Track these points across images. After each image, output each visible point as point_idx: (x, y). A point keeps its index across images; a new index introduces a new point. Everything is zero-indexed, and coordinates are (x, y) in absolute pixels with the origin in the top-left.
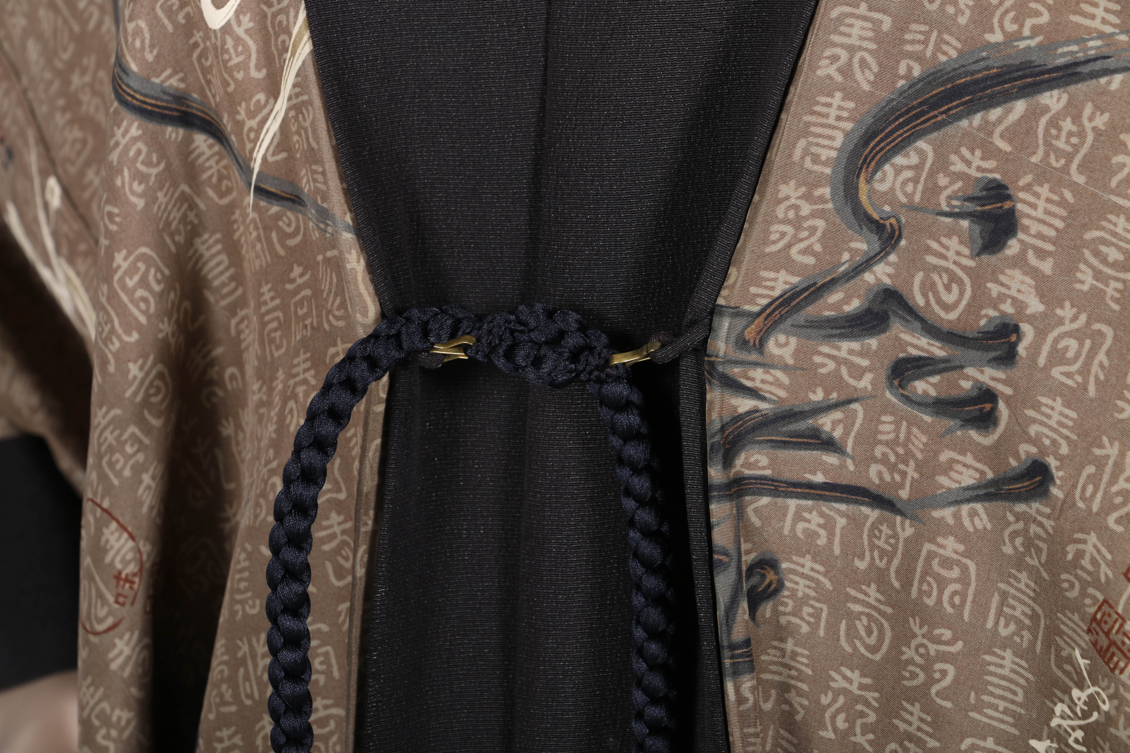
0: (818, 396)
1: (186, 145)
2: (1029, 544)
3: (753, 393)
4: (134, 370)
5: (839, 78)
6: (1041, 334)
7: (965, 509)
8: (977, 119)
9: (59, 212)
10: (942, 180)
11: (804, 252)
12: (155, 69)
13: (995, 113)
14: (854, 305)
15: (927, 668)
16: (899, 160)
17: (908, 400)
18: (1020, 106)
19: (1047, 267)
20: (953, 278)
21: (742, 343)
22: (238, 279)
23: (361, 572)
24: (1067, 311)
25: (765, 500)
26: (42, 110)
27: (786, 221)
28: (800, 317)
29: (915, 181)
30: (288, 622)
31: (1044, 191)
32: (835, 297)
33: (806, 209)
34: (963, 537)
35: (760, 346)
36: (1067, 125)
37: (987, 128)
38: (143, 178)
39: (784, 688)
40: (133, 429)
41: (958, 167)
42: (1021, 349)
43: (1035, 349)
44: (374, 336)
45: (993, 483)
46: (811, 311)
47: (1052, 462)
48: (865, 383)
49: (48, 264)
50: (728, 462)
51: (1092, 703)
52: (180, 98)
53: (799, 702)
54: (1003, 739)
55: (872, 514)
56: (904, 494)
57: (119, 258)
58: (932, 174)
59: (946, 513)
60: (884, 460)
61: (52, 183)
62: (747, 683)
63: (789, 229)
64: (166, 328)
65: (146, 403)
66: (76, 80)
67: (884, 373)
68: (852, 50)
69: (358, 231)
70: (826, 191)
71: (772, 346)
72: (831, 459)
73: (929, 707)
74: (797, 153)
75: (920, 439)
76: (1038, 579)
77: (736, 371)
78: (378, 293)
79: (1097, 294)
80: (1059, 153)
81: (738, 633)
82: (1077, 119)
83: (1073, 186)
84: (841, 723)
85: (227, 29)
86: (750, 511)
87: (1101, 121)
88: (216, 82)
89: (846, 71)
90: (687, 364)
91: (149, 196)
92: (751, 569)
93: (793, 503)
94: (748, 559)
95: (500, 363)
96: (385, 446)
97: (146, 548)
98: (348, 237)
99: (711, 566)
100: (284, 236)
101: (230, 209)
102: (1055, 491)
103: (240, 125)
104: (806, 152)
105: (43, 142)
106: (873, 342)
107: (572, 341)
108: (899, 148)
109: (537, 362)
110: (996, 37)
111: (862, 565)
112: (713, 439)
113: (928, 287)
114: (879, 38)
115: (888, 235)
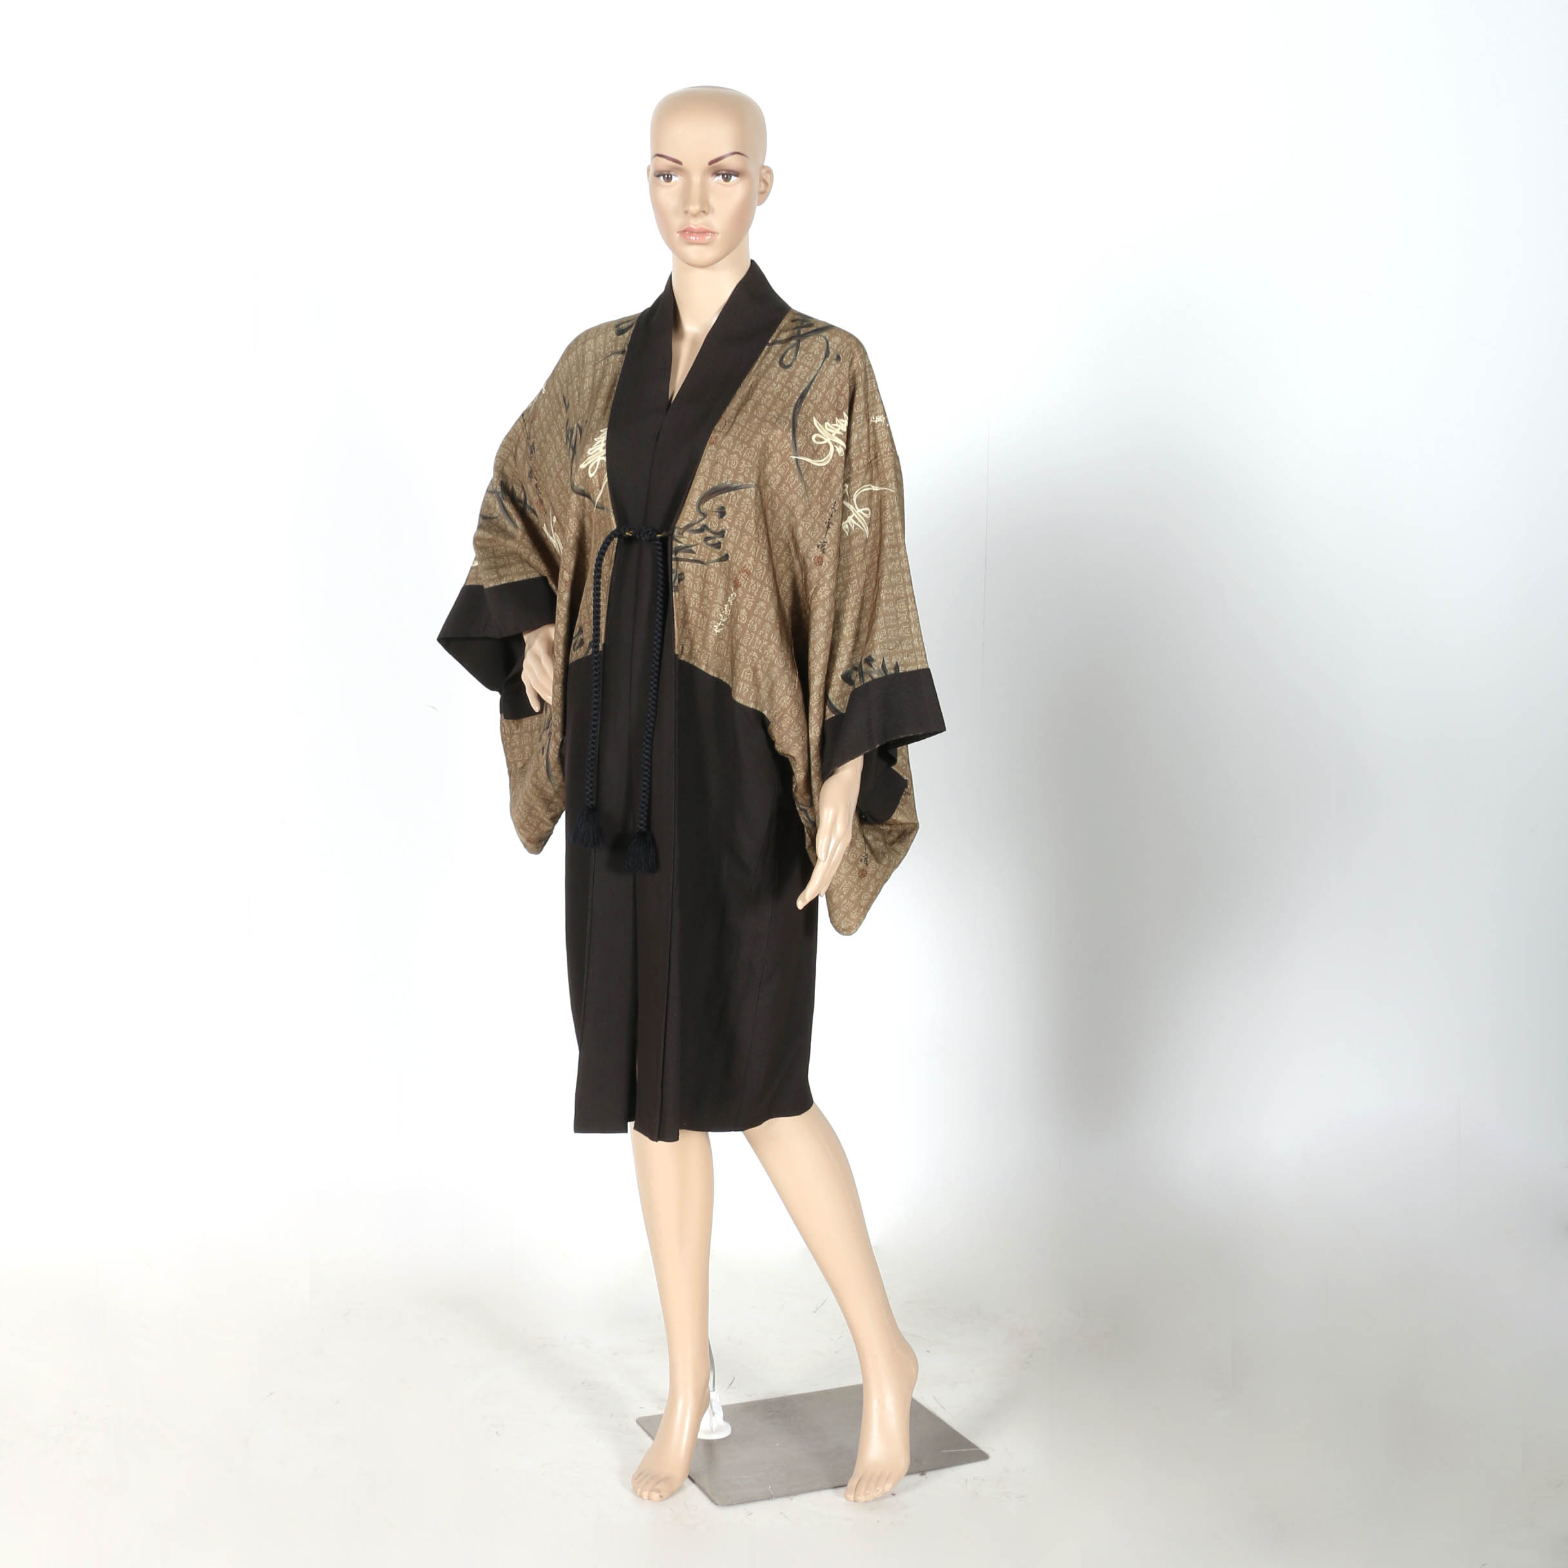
0: (692, 543)
1: (584, 500)
2: (725, 569)
3: (681, 542)
4: (571, 541)
6: (728, 532)
7: (715, 564)
8: (720, 496)
10: (714, 506)
11: (690, 518)
12: (578, 485)
13: (723, 495)
14: (698, 528)
15: (708, 591)
16: (707, 502)
17: (707, 544)
18: (727, 494)
19: (730, 521)
20: (715, 523)
21: (679, 533)
22: (591, 526)
23: (610, 574)
24: (732, 528)
25: (682, 563)
26: (553, 503)
27: (687, 512)
28: (689, 529)
29: (710, 506)
30: (597, 580)
31: (730, 508)
32: (696, 526)
33: (691, 510)
34: (715, 568)
35: (682, 534)
36: (735, 497)
37: (722, 497)
38: (576, 505)
39: (684, 597)
40: (570, 553)
41: (717, 503)
42: (725, 535)
43: (727, 535)
44: (615, 530)
45: (721, 559)
46: (691, 528)
47: (729, 554)
48: (700, 541)
49: (552, 535)
50: (676, 554)
51: (734, 596)
52: (583, 491)
53: (687, 600)
54: (720, 605)
55: (700, 565)
56: (706, 561)
57: (570, 520)
58: (712, 505)
59: (712, 564)
60: (702, 555)
61: (555, 517)
62: (677, 594)
63: (688, 514)
64: (577, 534)
65: (573, 548)
66: (561, 496)
67: (703, 539)
68: (700, 483)
69: (614, 512)
70: (695, 507)
71: (684, 534)
72: (694, 555)
73: (708, 600)
74: (690, 501)
75: (708, 551)
76: (726, 575)
77: (678, 538)
78: (617, 524)
79: (738, 526)
80: (733, 502)
81: (676, 585)
83: (735, 508)
84: (694, 603)
85: (593, 477)
86: (680, 564)
87: (740, 497)
88: (590, 487)
89: (699, 487)
90: (670, 537)
91: (576, 508)
92: (679, 575)
93: (687, 563)
94: (678, 573)
95: (638, 537)
96: (616, 553)
98: (612, 514)
99: (672, 573)
100: (600, 515)
101: (591, 512)
102: (730, 559)
103: (593, 495)
104: (692, 501)
105: (553, 510)
106: (702, 534)
107: (650, 533)
109: (643, 536)
110: (724, 482)
111: (698, 574)
112: (673, 550)
113: (711, 524)
114: (705, 481)
115: (705, 515)
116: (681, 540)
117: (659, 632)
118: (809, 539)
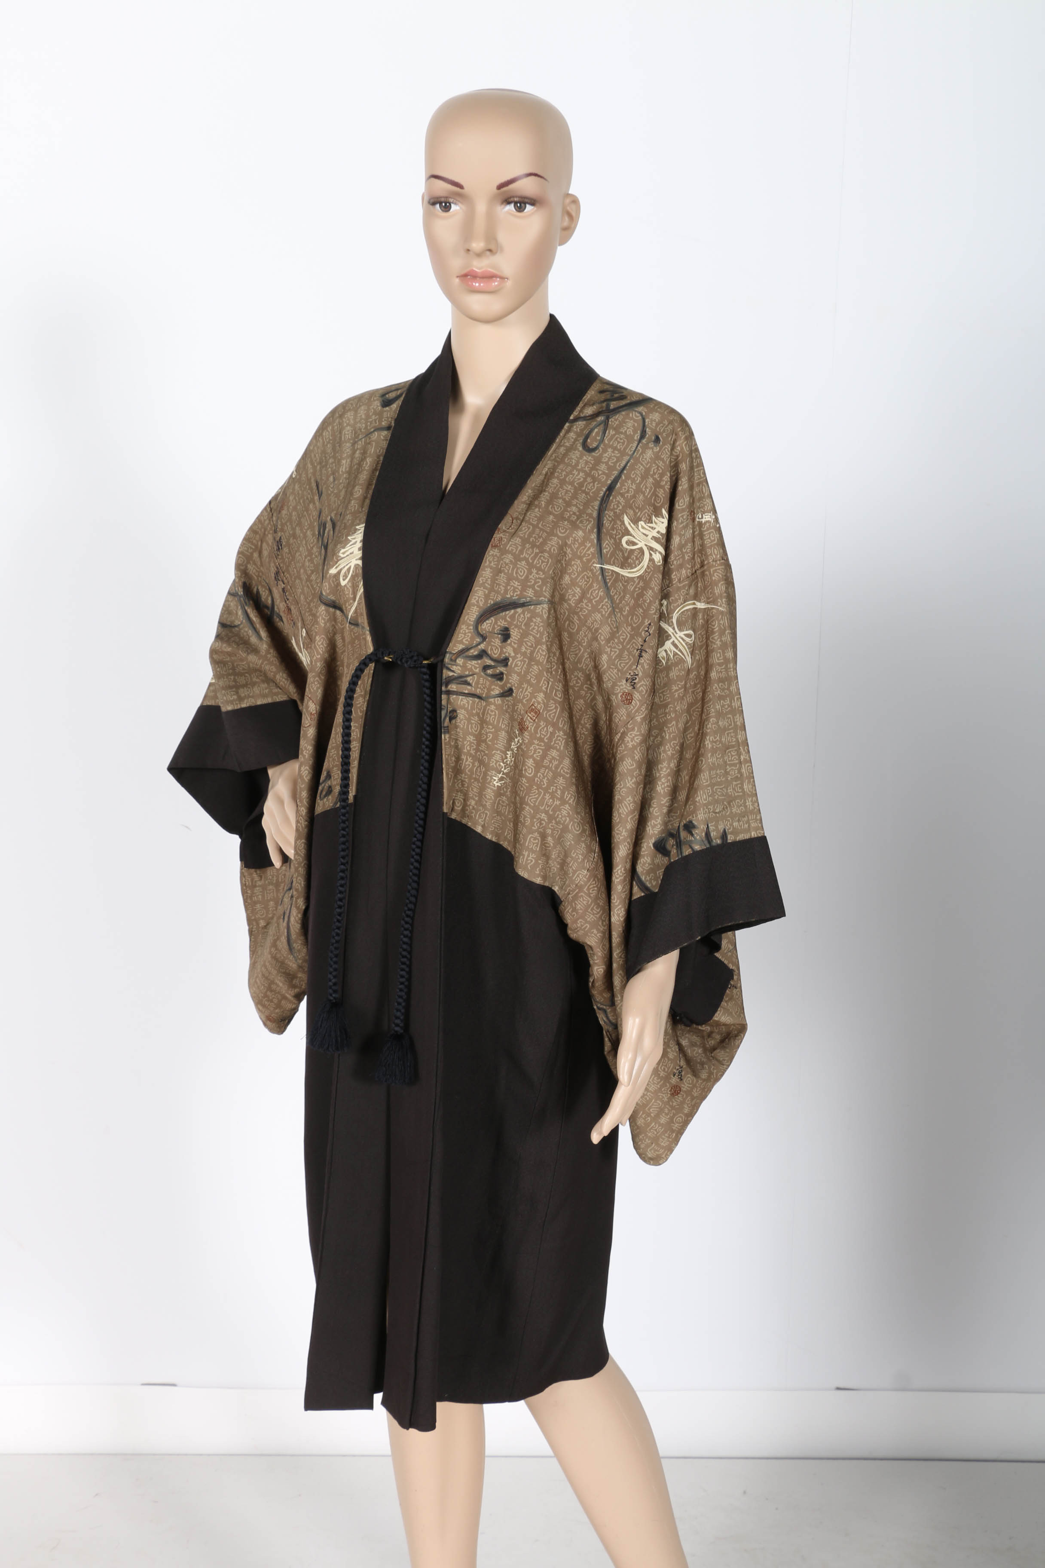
0: (467, 673)
1: (334, 614)
2: (508, 707)
3: (453, 671)
4: (318, 664)
5: (476, 603)
6: (513, 660)
7: (496, 699)
8: (504, 613)
9: (305, 637)
10: (496, 626)
11: (466, 641)
12: (329, 594)
13: (507, 612)
14: (476, 653)
15: (486, 735)
16: (487, 622)
17: (486, 675)
18: (512, 611)
19: (516, 646)
20: (497, 648)
21: (451, 660)
22: (344, 645)
23: (365, 709)
24: (519, 656)
25: (455, 696)
26: (303, 612)
27: (462, 633)
28: (464, 655)
29: (490, 626)
30: (347, 716)
31: (516, 630)
32: (472, 651)
33: (467, 631)
34: (495, 705)
35: (455, 661)
36: (522, 616)
37: (506, 615)
38: (324, 619)
39: (456, 740)
40: (317, 678)
41: (499, 623)
42: (509, 663)
43: (512, 663)
44: (372, 654)
45: (503, 693)
46: (467, 654)
47: (514, 688)
48: (477, 670)
49: (301, 653)
50: (447, 686)
51: (518, 742)
52: (334, 602)
53: (460, 743)
54: (501, 751)
55: (477, 700)
56: (484, 696)
57: (317, 637)
58: (494, 625)
59: (492, 700)
60: (480, 688)
61: (304, 630)
62: (447, 736)
63: (463, 635)
64: (326, 655)
65: (321, 672)
66: (312, 604)
67: (481, 668)
68: (479, 597)
69: (370, 631)
70: (472, 627)
71: (458, 661)
72: (469, 687)
73: (486, 744)
74: (466, 619)
75: (488, 683)
76: (509, 714)
77: (450, 666)
78: (374, 645)
79: (525, 652)
80: (520, 622)
81: (446, 724)
82: (524, 615)
83: (522, 629)
84: (468, 748)
85: (345, 586)
86: (451, 698)
87: (529, 615)
88: (342, 598)
89: (478, 602)
90: (439, 664)
91: (325, 624)
92: (450, 712)
93: (461, 697)
94: (450, 709)
95: (399, 662)
96: (372, 681)
97: (318, 708)
98: (368, 632)
99: (441, 709)
100: (354, 633)
101: (343, 628)
102: (514, 695)
103: (346, 608)
104: (468, 618)
105: (303, 620)
106: (479, 661)
107: (415, 658)
108: (487, 619)
109: (407, 662)
110: (508, 596)
111: (474, 712)
112: (444, 681)
113: (492, 649)
114: (485, 595)
115: (484, 638)
116: (454, 668)
117: (424, 783)
118: (616, 671)
